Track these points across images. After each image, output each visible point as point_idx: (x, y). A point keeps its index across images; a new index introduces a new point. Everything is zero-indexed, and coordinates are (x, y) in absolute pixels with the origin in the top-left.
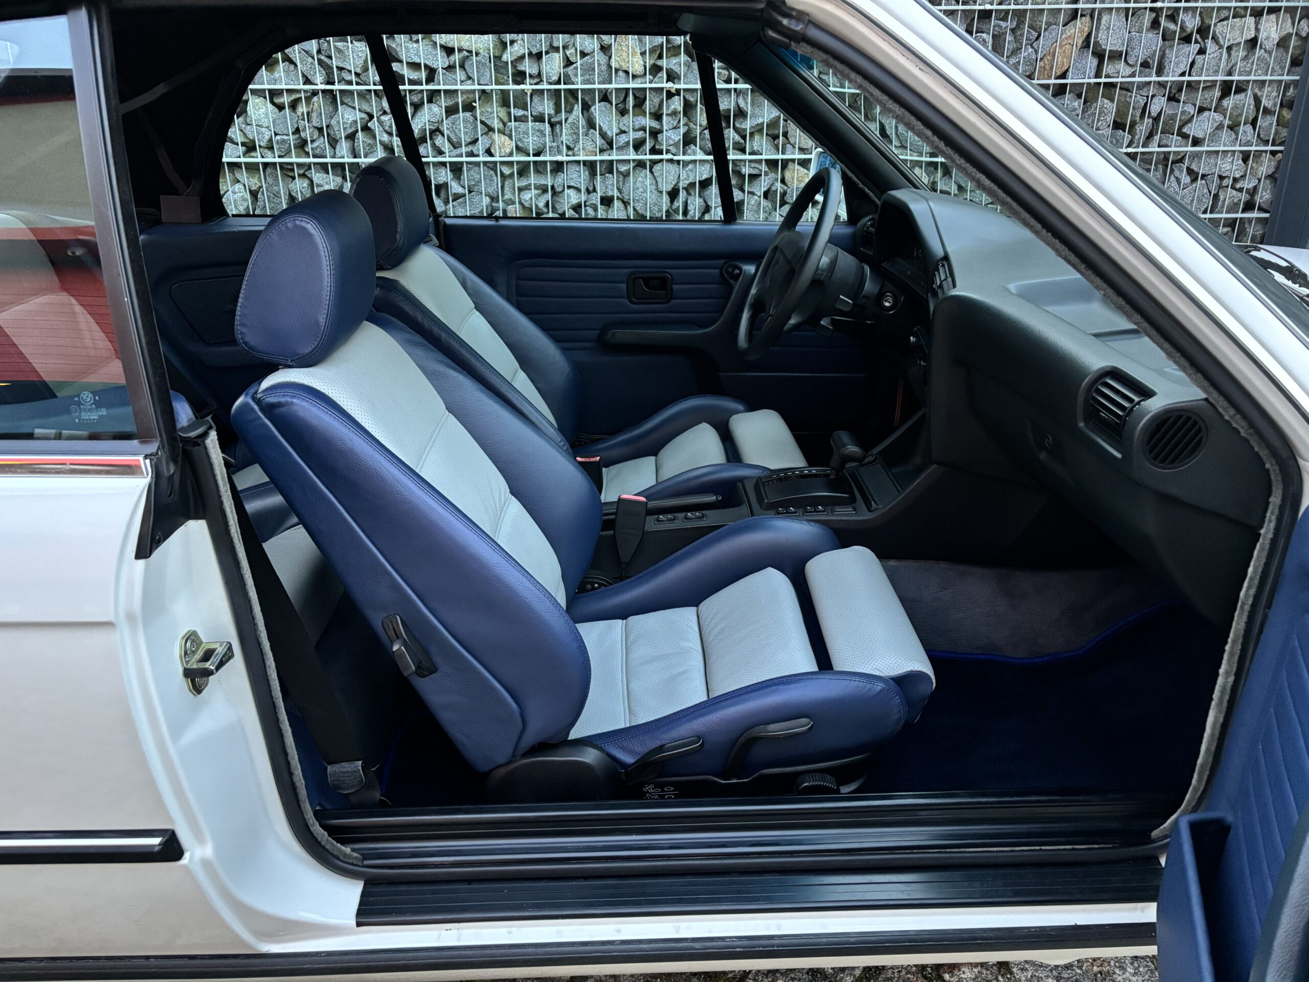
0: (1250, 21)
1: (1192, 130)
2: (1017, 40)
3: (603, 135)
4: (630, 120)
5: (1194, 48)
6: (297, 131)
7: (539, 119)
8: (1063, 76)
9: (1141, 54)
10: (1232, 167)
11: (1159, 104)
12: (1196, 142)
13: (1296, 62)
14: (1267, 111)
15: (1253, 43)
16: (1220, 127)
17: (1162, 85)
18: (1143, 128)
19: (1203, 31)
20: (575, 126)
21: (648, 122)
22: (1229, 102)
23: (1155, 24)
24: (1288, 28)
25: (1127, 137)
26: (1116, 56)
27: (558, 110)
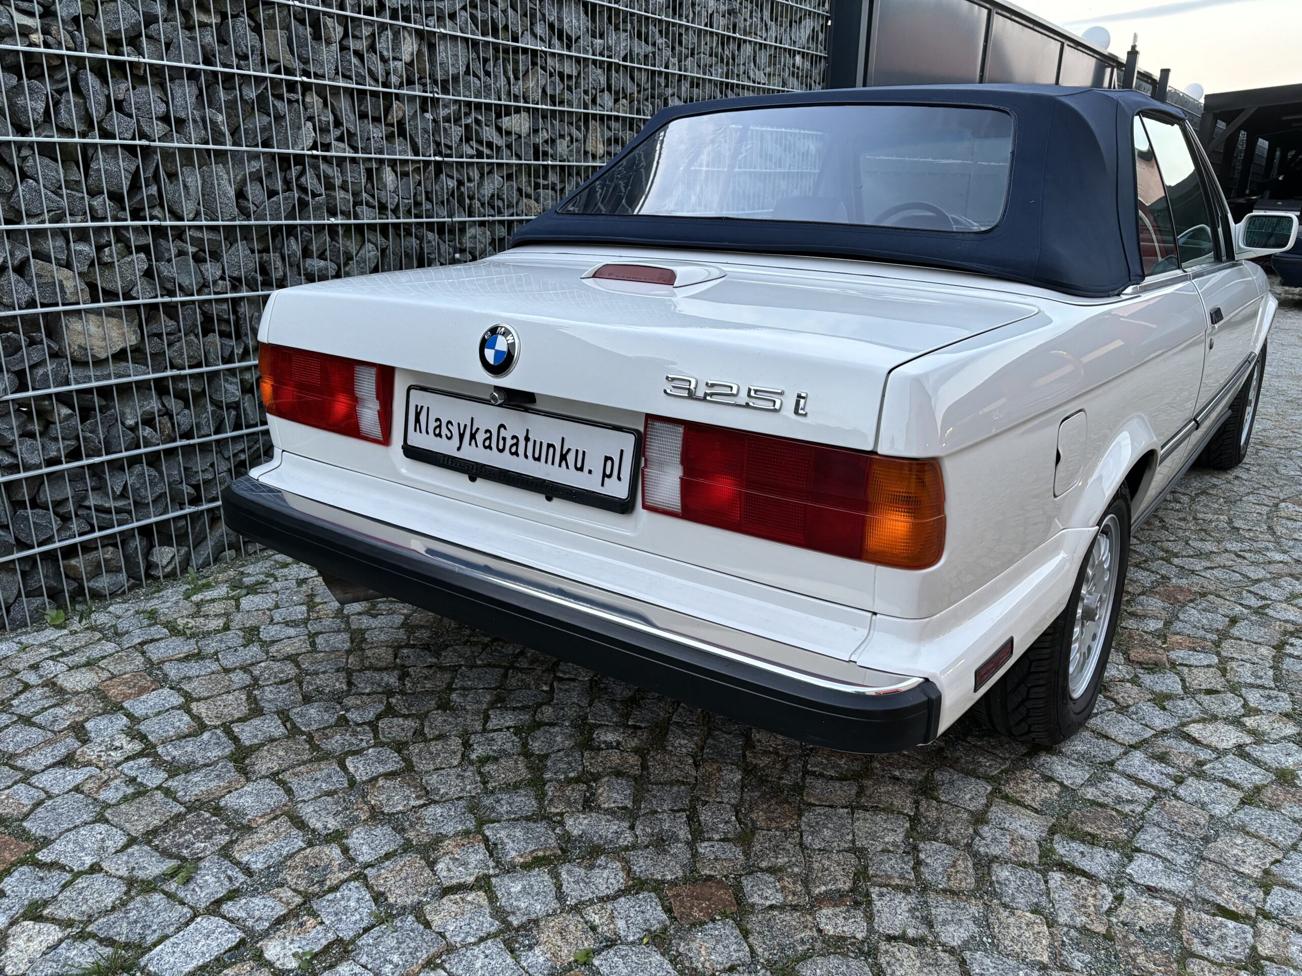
6: (415, 195)
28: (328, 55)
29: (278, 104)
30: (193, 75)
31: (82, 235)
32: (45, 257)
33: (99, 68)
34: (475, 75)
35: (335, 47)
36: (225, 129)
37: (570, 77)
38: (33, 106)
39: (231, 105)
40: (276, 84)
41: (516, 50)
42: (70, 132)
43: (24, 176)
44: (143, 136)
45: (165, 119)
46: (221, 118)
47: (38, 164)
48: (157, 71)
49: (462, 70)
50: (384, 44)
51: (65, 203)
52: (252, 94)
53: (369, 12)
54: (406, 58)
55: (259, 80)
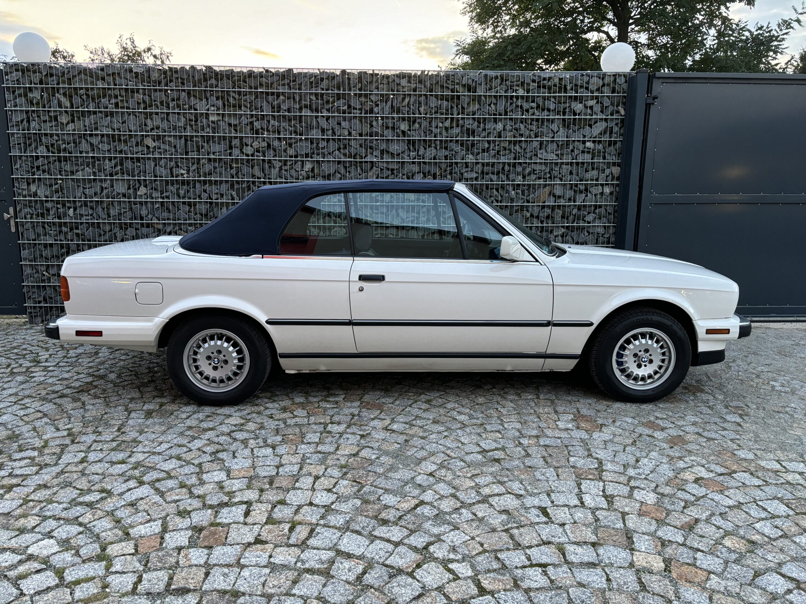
0: (600, 187)
1: (586, 219)
2: (529, 192)
3: (402, 218)
4: (410, 214)
5: (584, 195)
7: (382, 213)
8: (544, 202)
9: (567, 196)
10: (601, 230)
11: (575, 211)
12: (589, 223)
13: (617, 199)
14: (610, 214)
15: (602, 194)
16: (595, 218)
17: (575, 205)
18: (571, 218)
19: (586, 190)
20: (393, 216)
21: (415, 215)
22: (597, 211)
23: (571, 188)
24: (612, 189)
25: (566, 221)
26: (559, 197)
27: (388, 211)
28: (275, 172)
29: (254, 188)
30: (227, 182)
31: (190, 225)
32: (181, 230)
33: (199, 181)
34: (339, 173)
35: (277, 169)
36: (235, 196)
37: (392, 170)
38: (182, 192)
39: (238, 190)
40: (254, 183)
41: (361, 162)
42: (190, 198)
43: (179, 209)
44: (211, 198)
45: (217, 194)
46: (234, 193)
47: (181, 206)
48: (216, 181)
49: (332, 171)
50: (298, 166)
51: (187, 216)
52: (245, 185)
53: (291, 157)
54: (307, 170)
55: (248, 182)
